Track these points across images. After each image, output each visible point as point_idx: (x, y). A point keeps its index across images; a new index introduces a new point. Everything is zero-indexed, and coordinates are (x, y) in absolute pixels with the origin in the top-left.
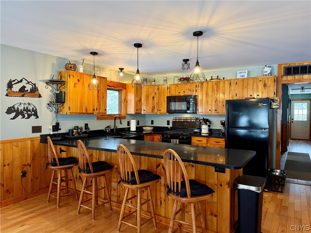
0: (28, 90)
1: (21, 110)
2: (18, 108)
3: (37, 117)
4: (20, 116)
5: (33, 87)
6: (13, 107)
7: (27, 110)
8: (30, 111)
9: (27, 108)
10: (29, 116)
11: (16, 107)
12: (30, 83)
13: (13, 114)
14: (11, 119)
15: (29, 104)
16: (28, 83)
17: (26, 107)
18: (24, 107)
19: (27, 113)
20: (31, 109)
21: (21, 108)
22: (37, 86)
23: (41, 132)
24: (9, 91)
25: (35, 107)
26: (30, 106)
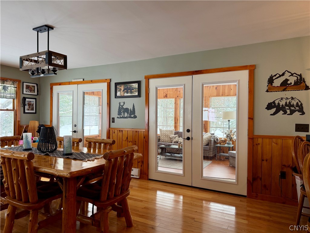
0: (291, 83)
1: (282, 105)
2: (279, 104)
3: (303, 113)
4: (281, 112)
5: (297, 79)
6: (274, 102)
7: (290, 105)
8: (293, 106)
9: (290, 103)
10: (292, 112)
11: (277, 102)
12: (295, 75)
13: (274, 110)
14: (271, 115)
15: (292, 98)
16: (292, 75)
18: (286, 102)
19: (290, 109)
20: (295, 104)
21: (283, 103)
22: (303, 76)
23: (308, 131)
24: (270, 86)
25: (300, 102)
26: (293, 101)
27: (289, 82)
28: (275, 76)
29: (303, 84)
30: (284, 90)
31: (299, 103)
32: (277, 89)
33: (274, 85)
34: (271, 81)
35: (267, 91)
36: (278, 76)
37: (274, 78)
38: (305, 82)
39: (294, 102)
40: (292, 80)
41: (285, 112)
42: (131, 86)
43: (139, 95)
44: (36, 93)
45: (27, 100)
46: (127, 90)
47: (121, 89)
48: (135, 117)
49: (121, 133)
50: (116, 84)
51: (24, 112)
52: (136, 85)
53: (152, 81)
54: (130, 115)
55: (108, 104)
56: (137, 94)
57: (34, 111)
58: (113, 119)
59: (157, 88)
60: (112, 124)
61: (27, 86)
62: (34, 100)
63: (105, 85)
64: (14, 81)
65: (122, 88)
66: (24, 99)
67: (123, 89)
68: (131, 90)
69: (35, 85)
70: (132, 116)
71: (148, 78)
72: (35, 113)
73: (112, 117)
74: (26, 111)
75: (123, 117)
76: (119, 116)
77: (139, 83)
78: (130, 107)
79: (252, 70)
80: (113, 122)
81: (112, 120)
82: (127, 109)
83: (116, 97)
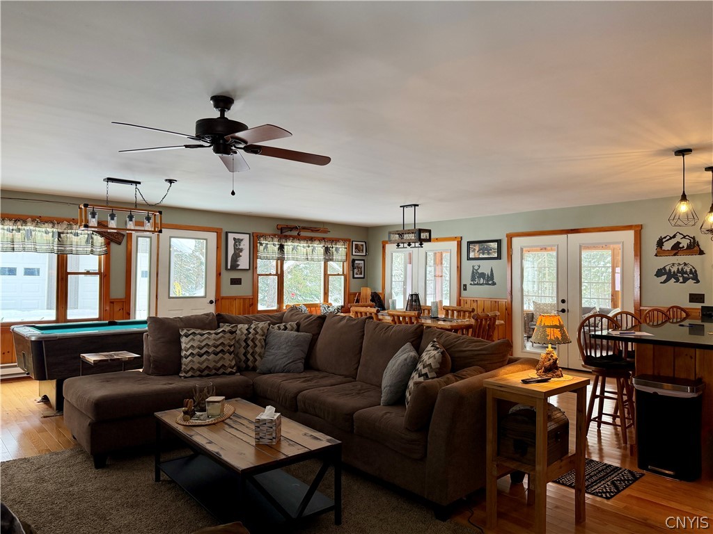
0: (683, 247)
1: (674, 272)
2: (670, 270)
3: (698, 281)
4: (673, 280)
5: (690, 242)
6: (664, 268)
7: (683, 272)
8: (686, 273)
9: (682, 269)
10: (685, 280)
11: (667, 268)
12: (687, 237)
13: (664, 277)
14: (661, 283)
15: (685, 264)
16: (684, 237)
17: (680, 267)
18: (678, 269)
19: (682, 276)
20: (688, 271)
21: (674, 269)
22: (697, 239)
23: (704, 302)
24: (659, 250)
25: (694, 268)
26: (686, 267)
27: (681, 246)
28: (665, 238)
29: (696, 248)
30: (675, 255)
31: (693, 270)
32: (666, 253)
33: (664, 248)
34: (660, 243)
35: (656, 255)
36: (668, 237)
37: (664, 240)
38: (699, 246)
39: (687, 269)
40: (685, 243)
41: (677, 280)
42: (488, 246)
43: (499, 257)
44: (364, 254)
45: (357, 262)
46: (482, 251)
47: (475, 249)
48: (494, 284)
49: (475, 303)
50: (469, 243)
51: (354, 278)
52: (495, 245)
53: (515, 240)
54: (488, 281)
55: (458, 267)
56: (496, 255)
57: (362, 276)
58: (465, 285)
59: (522, 249)
60: (463, 291)
61: (356, 245)
62: (362, 262)
63: (455, 243)
64: (345, 241)
65: (477, 247)
66: (354, 261)
67: (477, 249)
68: (488, 250)
69: (364, 243)
70: (490, 282)
71: (510, 237)
72: (364, 278)
73: (463, 283)
74: (356, 276)
75: (478, 284)
76: (472, 283)
77: (499, 242)
78: (488, 272)
79: (638, 230)
80: (465, 289)
81: (462, 287)
82: (483, 273)
83: (469, 259)
